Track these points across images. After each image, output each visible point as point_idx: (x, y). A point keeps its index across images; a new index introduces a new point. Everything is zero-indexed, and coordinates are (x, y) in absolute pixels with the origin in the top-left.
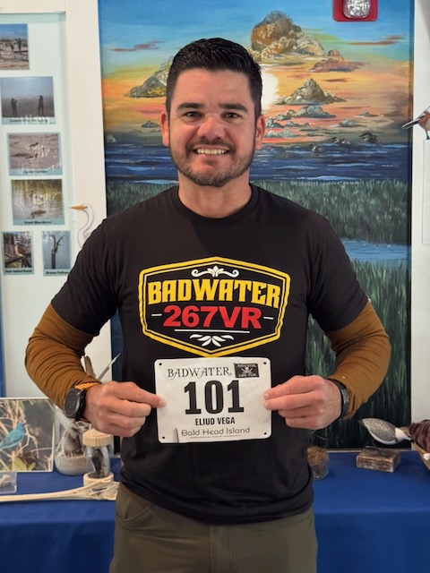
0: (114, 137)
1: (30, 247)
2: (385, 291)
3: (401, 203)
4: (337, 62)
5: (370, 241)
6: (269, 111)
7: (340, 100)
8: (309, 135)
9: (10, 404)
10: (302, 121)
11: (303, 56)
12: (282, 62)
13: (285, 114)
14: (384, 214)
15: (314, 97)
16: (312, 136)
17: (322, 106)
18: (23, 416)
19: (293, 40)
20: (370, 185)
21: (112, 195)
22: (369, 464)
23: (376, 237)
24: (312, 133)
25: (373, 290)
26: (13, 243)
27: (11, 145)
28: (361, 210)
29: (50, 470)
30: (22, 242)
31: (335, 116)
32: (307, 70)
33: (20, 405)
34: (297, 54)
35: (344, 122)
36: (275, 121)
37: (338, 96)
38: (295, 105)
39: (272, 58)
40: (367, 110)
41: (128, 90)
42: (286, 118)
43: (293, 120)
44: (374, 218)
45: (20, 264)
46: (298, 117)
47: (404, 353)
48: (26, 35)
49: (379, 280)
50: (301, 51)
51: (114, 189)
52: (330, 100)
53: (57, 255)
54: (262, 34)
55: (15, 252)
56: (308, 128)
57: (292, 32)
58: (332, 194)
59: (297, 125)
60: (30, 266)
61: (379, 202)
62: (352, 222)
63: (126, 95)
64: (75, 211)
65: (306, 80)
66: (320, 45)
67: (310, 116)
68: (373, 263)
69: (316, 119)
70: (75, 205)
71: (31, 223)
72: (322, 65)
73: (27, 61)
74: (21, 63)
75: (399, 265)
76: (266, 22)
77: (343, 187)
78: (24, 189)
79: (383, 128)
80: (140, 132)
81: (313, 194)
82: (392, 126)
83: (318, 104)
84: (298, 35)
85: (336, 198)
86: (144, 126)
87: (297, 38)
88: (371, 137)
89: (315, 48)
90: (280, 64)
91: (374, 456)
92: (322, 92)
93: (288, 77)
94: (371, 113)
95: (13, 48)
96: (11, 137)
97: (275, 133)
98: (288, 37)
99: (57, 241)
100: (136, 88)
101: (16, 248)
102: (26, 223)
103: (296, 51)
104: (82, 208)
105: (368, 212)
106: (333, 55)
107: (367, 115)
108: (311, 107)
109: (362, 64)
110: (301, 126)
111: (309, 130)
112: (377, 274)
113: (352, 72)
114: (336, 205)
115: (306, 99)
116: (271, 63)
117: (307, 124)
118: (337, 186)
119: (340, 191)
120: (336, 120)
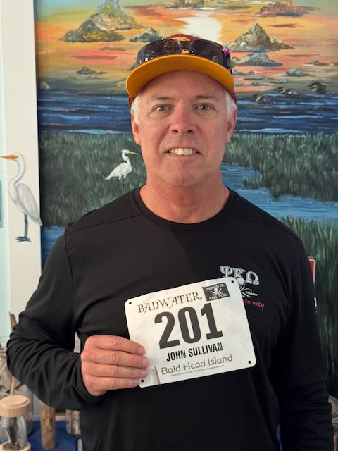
0: (48, 83)
2: (331, 252)
4: (286, 5)
7: (287, 47)
8: (253, 84)
10: (246, 70)
12: (224, 5)
14: (332, 170)
15: (260, 44)
16: (256, 85)
17: (268, 54)
20: (317, 139)
21: (46, 144)
23: (322, 194)
24: (256, 81)
25: (319, 250)
28: (307, 165)
31: (281, 65)
35: (291, 71)
37: (286, 43)
38: (240, 52)
40: (316, 58)
44: (321, 174)
46: (242, 64)
49: (325, 240)
52: (277, 46)
56: (252, 76)
58: (276, 148)
59: (241, 74)
61: (327, 157)
62: (298, 179)
63: (61, 40)
64: (5, 160)
65: (251, 26)
67: (255, 64)
68: (319, 222)
69: (257, 67)
70: (5, 154)
72: (269, 9)
77: (289, 140)
79: (333, 78)
80: (75, 79)
81: (256, 147)
83: (263, 52)
85: (280, 151)
86: (79, 72)
88: (320, 87)
90: (224, 8)
92: (268, 39)
93: (232, 21)
94: (321, 62)
100: (72, 31)
104: (13, 157)
105: (314, 168)
107: (317, 63)
108: (256, 54)
109: (312, 9)
110: (245, 74)
111: (253, 79)
112: (323, 233)
113: (301, 18)
114: (281, 160)
115: (251, 46)
116: (214, 7)
117: (252, 73)
118: (282, 139)
119: (285, 145)
120: (283, 69)
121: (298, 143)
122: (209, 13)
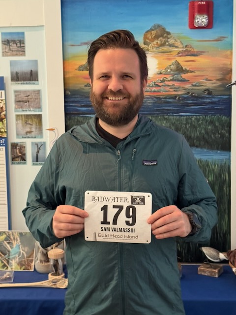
0: (70, 92)
1: (25, 150)
2: (216, 177)
3: (226, 128)
4: (190, 51)
5: (208, 149)
6: (153, 78)
7: (192, 72)
8: (175, 91)
9: (13, 234)
10: (171, 83)
11: (171, 48)
12: (160, 51)
13: (162, 80)
14: (216, 134)
15: (177, 70)
16: (176, 91)
17: (182, 75)
18: (19, 241)
19: (166, 39)
20: (208, 118)
21: (68, 123)
22: (205, 272)
23: (211, 147)
24: (176, 89)
25: (210, 176)
26: (16, 148)
27: (16, 96)
28: (203, 131)
29: (32, 270)
30: (21, 147)
31: (189, 81)
32: (174, 55)
33: (17, 235)
34: (168, 47)
35: (194, 84)
36: (156, 83)
37: (191, 70)
38: (167, 74)
39: (155, 49)
40: (207, 77)
41: (77, 67)
42: (162, 81)
43: (166, 82)
44: (211, 136)
45: (20, 159)
46: (169, 81)
47: (227, 211)
48: (24, 37)
49: (213, 170)
50: (170, 45)
51: (70, 119)
52: (186, 71)
53: (39, 154)
54: (149, 36)
55: (17, 153)
56: (174, 87)
57: (165, 35)
58: (187, 123)
59: (168, 86)
60: (25, 160)
61: (213, 127)
62: (198, 138)
63: (76, 70)
64: (48, 131)
65: (173, 61)
66: (181, 42)
67: (175, 81)
68: (210, 161)
69: (178, 82)
70: (48, 128)
71: (25, 137)
72: (182, 53)
73: (24, 51)
74: (21, 53)
75: (224, 162)
76: (152, 30)
77: (193, 119)
78: (22, 119)
79: (215, 87)
80: (83, 89)
81: (176, 123)
82: (220, 86)
83: (179, 74)
84: (169, 36)
85: (189, 125)
86: (86, 86)
87: (168, 38)
88: (209, 92)
89: (178, 43)
90: (159, 52)
91: (208, 268)
92: (182, 68)
93: (164, 59)
94: (209, 79)
95: (17, 45)
96: (15, 92)
97: (156, 90)
98: (164, 38)
99: (39, 147)
100: (81, 65)
101: (18, 151)
102: (23, 137)
103: (168, 45)
104: (52, 130)
105: (207, 133)
106: (188, 47)
107: (207, 80)
108: (176, 76)
109: (204, 52)
110: (171, 86)
111: (174, 88)
112: (212, 167)
113: (199, 57)
114: (190, 129)
115: (173, 71)
116: (154, 52)
117: (174, 85)
118: (190, 118)
119: (192, 121)
120: (190, 83)
121: (198, 120)
122: (152, 55)
